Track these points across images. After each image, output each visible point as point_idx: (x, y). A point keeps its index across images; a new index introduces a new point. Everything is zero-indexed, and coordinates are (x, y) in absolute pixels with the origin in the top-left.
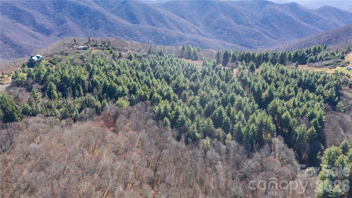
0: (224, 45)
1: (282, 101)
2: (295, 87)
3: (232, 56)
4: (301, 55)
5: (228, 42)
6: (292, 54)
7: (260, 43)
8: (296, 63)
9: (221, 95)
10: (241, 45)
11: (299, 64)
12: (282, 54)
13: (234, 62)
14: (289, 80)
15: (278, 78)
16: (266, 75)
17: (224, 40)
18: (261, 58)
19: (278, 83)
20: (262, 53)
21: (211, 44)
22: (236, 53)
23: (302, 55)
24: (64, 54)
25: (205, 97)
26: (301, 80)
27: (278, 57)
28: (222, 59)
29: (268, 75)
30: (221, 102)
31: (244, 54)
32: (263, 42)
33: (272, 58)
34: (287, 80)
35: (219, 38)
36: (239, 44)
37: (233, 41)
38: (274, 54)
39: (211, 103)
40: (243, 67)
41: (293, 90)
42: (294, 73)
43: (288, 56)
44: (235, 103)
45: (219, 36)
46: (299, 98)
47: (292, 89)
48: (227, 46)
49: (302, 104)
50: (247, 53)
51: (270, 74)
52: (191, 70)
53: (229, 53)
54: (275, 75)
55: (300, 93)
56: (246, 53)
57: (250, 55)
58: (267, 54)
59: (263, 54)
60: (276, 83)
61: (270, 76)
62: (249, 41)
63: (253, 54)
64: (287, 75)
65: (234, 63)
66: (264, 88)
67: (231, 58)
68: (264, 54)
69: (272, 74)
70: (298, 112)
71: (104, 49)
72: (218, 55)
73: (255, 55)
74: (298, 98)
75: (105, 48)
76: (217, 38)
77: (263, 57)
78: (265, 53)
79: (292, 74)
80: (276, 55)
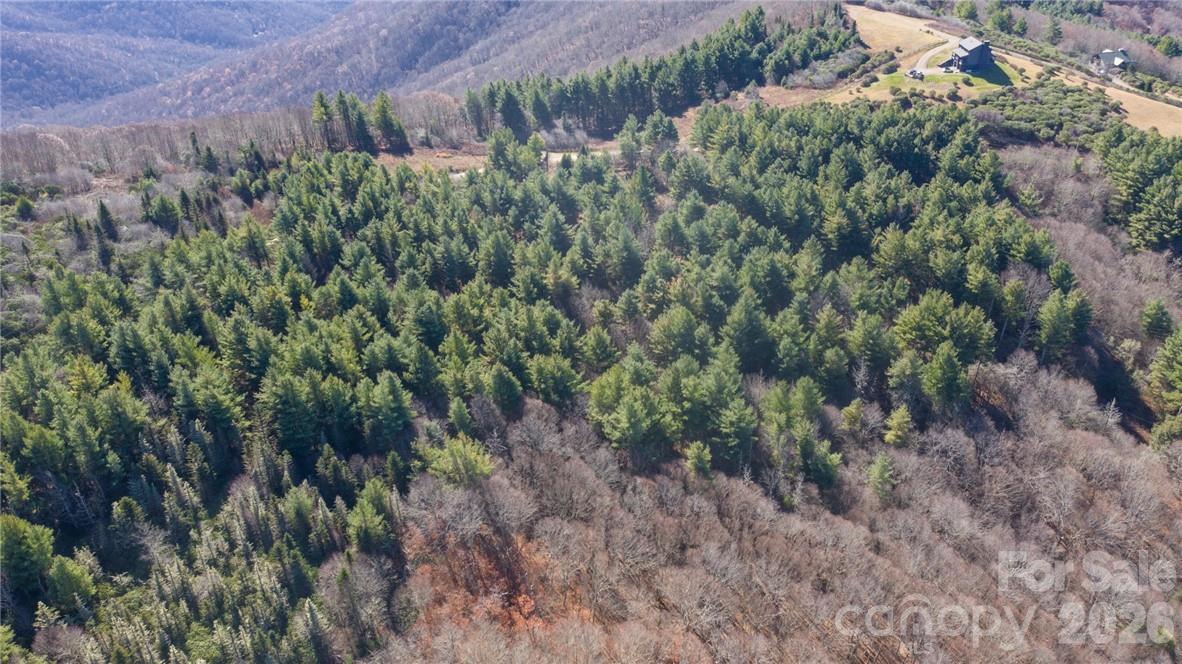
0: (129, 51)
5: (134, 34)
7: (258, 23)
10: (192, 38)
17: (117, 30)
21: (78, 55)
28: (499, 126)
32: (264, 16)
35: (94, 24)
36: (182, 35)
37: (155, 31)
45: (89, 16)
48: (142, 53)
62: (216, 20)
72: (477, 111)
76: (83, 28)
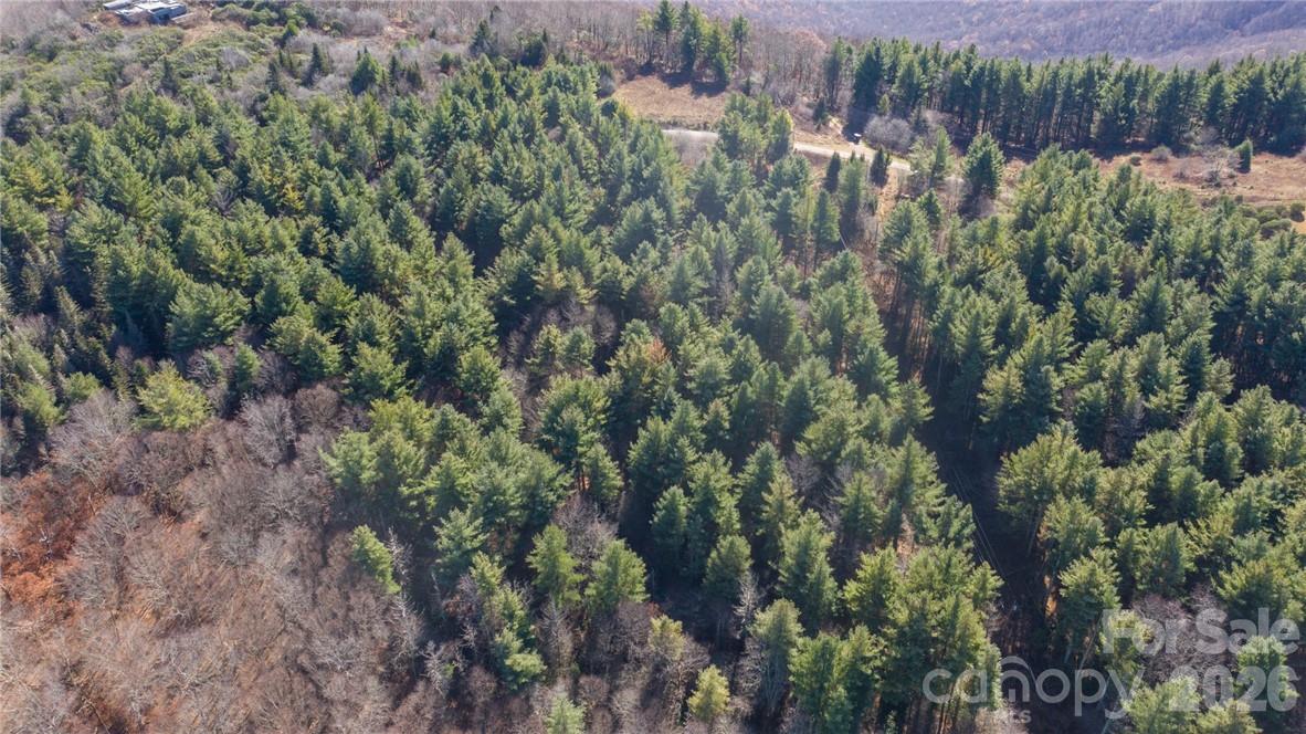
1: (1084, 457)
2: (1196, 347)
3: (902, 81)
4: (1281, 92)
6: (1229, 88)
8: (1241, 146)
9: (741, 372)
11: (1261, 148)
12: (1175, 86)
13: (905, 116)
14: (1167, 294)
15: (1104, 268)
16: (1041, 239)
18: (1054, 99)
19: (1096, 302)
20: (1064, 72)
22: (923, 63)
23: (1286, 97)
24: (40, 54)
25: (646, 379)
26: (1240, 299)
27: (1150, 99)
28: (846, 94)
29: (1051, 242)
30: (727, 425)
31: (969, 68)
33: (1116, 104)
34: (1156, 291)
38: (1130, 83)
39: (662, 426)
40: (933, 157)
41: (1175, 371)
42: (1206, 242)
43: (1204, 96)
44: (809, 434)
46: (1202, 440)
47: (1168, 366)
49: (1211, 494)
50: (982, 69)
51: (1066, 235)
52: (636, 175)
53: (887, 62)
54: (1091, 247)
55: (1211, 409)
56: (976, 68)
57: (998, 79)
58: (1089, 81)
59: (1070, 77)
60: (1088, 305)
61: (1063, 250)
63: (1015, 76)
64: (1165, 250)
65: (903, 124)
66: (1008, 336)
67: (894, 90)
68: (1076, 79)
69: (1076, 238)
70: (1170, 553)
71: (256, 22)
72: (833, 69)
73: (1023, 79)
74: (1194, 439)
75: (264, 13)
77: (1068, 93)
78: (1079, 73)
79: (1195, 253)
80: (1139, 89)
